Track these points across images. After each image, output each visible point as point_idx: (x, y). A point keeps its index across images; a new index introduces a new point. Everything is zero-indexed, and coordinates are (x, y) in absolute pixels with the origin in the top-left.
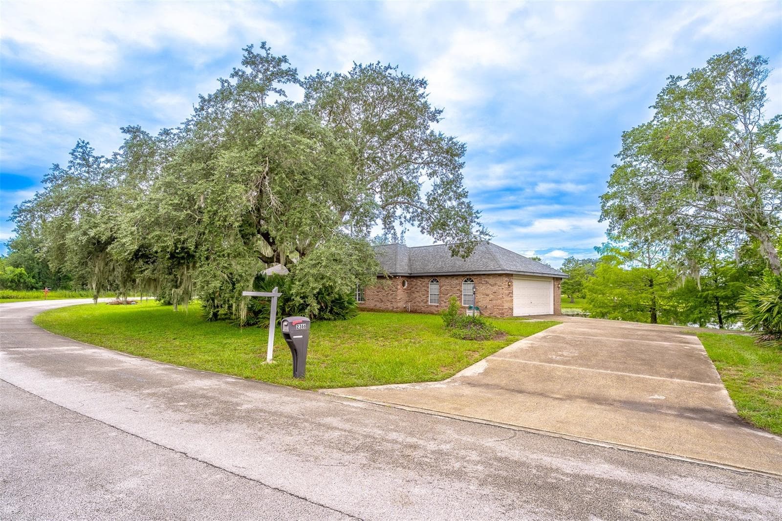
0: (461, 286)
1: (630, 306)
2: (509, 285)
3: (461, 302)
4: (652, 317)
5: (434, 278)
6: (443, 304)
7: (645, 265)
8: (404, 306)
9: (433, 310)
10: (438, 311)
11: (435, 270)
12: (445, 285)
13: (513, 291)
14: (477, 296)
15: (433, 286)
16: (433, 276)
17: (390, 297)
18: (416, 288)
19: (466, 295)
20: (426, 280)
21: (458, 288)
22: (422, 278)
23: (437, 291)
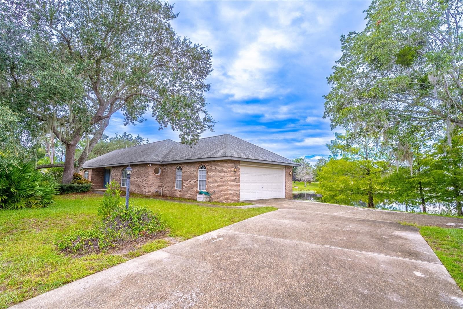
0: (197, 173)
1: (352, 190)
2: (235, 171)
3: (197, 187)
4: (369, 199)
5: (179, 165)
6: (185, 189)
7: (364, 158)
8: (156, 190)
9: (178, 194)
10: (181, 195)
11: (179, 159)
12: (186, 172)
13: (240, 177)
14: (208, 182)
15: (179, 172)
16: (178, 164)
17: (144, 183)
18: (167, 175)
19: (201, 181)
20: (174, 168)
21: (195, 174)
22: (171, 166)
23: (181, 177)
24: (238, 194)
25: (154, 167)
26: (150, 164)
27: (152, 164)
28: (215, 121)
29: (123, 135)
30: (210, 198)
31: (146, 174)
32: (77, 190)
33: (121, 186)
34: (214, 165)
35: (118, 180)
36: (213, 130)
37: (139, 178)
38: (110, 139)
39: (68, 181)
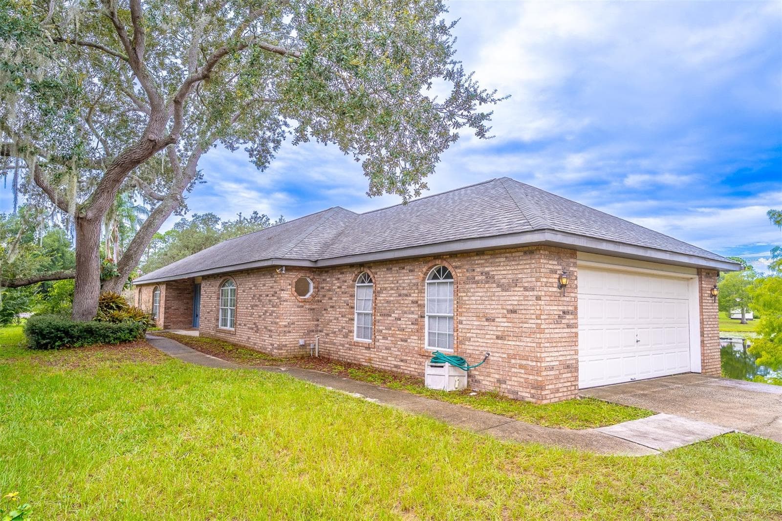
0: (422, 292)
2: (562, 286)
5: (363, 268)
8: (302, 342)
9: (362, 356)
10: (370, 359)
11: (364, 249)
12: (385, 289)
13: (576, 308)
14: (461, 322)
15: (364, 290)
16: (362, 265)
17: (269, 320)
18: (331, 299)
19: (434, 317)
20: (349, 277)
21: (414, 296)
22: (342, 273)
23: (370, 304)
24: (572, 368)
25: (294, 276)
26: (282, 266)
27: (289, 269)
28: (496, 97)
29: (252, 218)
30: (469, 376)
31: (273, 296)
32: (105, 336)
33: (217, 326)
34: (482, 267)
35: (211, 311)
36: (487, 135)
37: (257, 306)
38: (224, 224)
39: (85, 314)
